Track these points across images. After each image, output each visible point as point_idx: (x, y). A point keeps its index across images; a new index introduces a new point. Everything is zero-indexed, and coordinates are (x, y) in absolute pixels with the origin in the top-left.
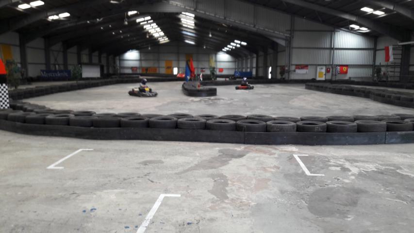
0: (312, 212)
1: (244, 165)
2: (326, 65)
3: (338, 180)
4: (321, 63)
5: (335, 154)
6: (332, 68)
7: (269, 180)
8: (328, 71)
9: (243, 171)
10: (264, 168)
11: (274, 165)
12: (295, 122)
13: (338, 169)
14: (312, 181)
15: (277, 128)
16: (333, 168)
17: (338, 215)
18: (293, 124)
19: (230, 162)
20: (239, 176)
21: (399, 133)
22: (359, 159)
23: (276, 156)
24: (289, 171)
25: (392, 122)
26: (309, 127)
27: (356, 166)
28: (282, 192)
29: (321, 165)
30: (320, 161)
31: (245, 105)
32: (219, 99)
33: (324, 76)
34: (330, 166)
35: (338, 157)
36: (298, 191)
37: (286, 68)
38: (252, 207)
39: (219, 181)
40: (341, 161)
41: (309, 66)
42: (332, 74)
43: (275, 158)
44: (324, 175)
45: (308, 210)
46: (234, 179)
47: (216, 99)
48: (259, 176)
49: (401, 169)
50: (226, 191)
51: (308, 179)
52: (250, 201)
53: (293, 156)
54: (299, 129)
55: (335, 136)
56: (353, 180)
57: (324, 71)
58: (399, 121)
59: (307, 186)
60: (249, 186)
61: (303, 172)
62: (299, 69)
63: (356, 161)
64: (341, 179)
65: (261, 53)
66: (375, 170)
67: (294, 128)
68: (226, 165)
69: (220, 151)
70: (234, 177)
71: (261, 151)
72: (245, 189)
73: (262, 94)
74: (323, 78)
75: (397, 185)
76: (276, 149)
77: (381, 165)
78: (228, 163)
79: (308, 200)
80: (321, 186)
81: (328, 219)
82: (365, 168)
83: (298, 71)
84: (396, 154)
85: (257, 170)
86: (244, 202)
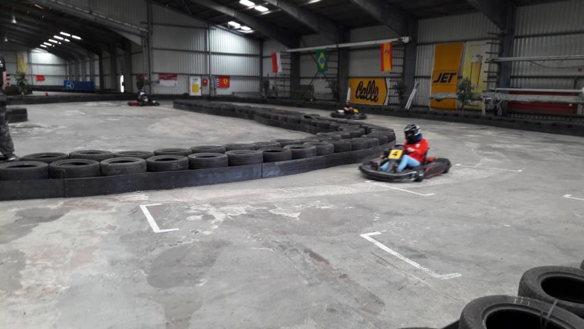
0: (151, 284)
1: (59, 231)
2: (201, 75)
3: (196, 232)
4: (194, 73)
5: (197, 198)
6: (210, 80)
7: (95, 248)
8: (204, 84)
9: (56, 240)
10: (92, 231)
11: (107, 225)
12: (145, 158)
13: (199, 217)
14: (160, 240)
15: (117, 170)
16: (192, 218)
17: (187, 282)
18: (142, 161)
19: (33, 229)
20: (46, 249)
21: (277, 163)
22: (227, 201)
23: (114, 210)
24: (129, 230)
25: (269, 150)
26: (164, 165)
27: (222, 212)
28: (113, 263)
29: (177, 216)
30: (177, 210)
31: (76, 135)
32: (32, 127)
33: (200, 90)
34: (189, 215)
35: (202, 201)
36: (138, 258)
37: (146, 78)
38: (61, 293)
39: (9, 262)
40: (205, 207)
41: (178, 76)
42: (211, 88)
43: (112, 213)
44: (177, 229)
45: (146, 282)
46: (36, 255)
47: (25, 127)
48: (82, 244)
49: (274, 207)
50: (20, 276)
51: (155, 238)
52: (59, 286)
53: (140, 208)
54: (150, 168)
55: (200, 173)
56: (216, 229)
57: (199, 82)
58: (279, 149)
59: (152, 249)
60: (62, 263)
61: (150, 229)
62: (165, 79)
63: (224, 204)
64: (200, 231)
65: (106, 54)
66: (245, 213)
67: (142, 167)
68: (25, 235)
69: (18, 214)
70: (38, 252)
71: (89, 206)
72: (53, 268)
73: (106, 116)
74: (199, 93)
75: (266, 229)
76: (115, 200)
77: (253, 205)
78: (31, 231)
79: (150, 267)
80: (170, 246)
81: (173, 290)
82: (234, 213)
83: (163, 82)
84: (272, 191)
85: (80, 235)
86: (49, 288)
